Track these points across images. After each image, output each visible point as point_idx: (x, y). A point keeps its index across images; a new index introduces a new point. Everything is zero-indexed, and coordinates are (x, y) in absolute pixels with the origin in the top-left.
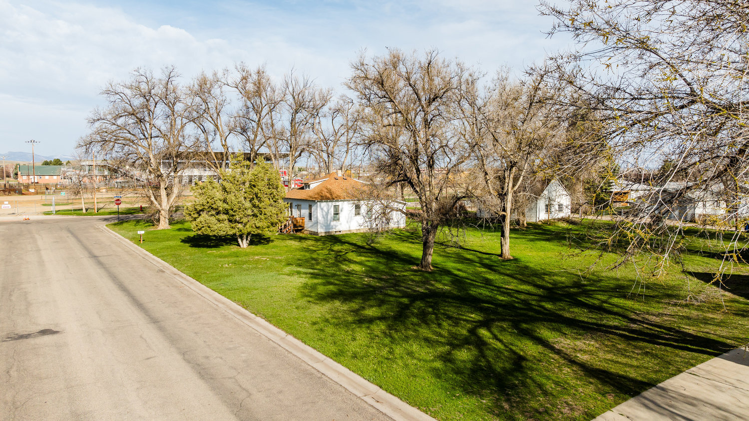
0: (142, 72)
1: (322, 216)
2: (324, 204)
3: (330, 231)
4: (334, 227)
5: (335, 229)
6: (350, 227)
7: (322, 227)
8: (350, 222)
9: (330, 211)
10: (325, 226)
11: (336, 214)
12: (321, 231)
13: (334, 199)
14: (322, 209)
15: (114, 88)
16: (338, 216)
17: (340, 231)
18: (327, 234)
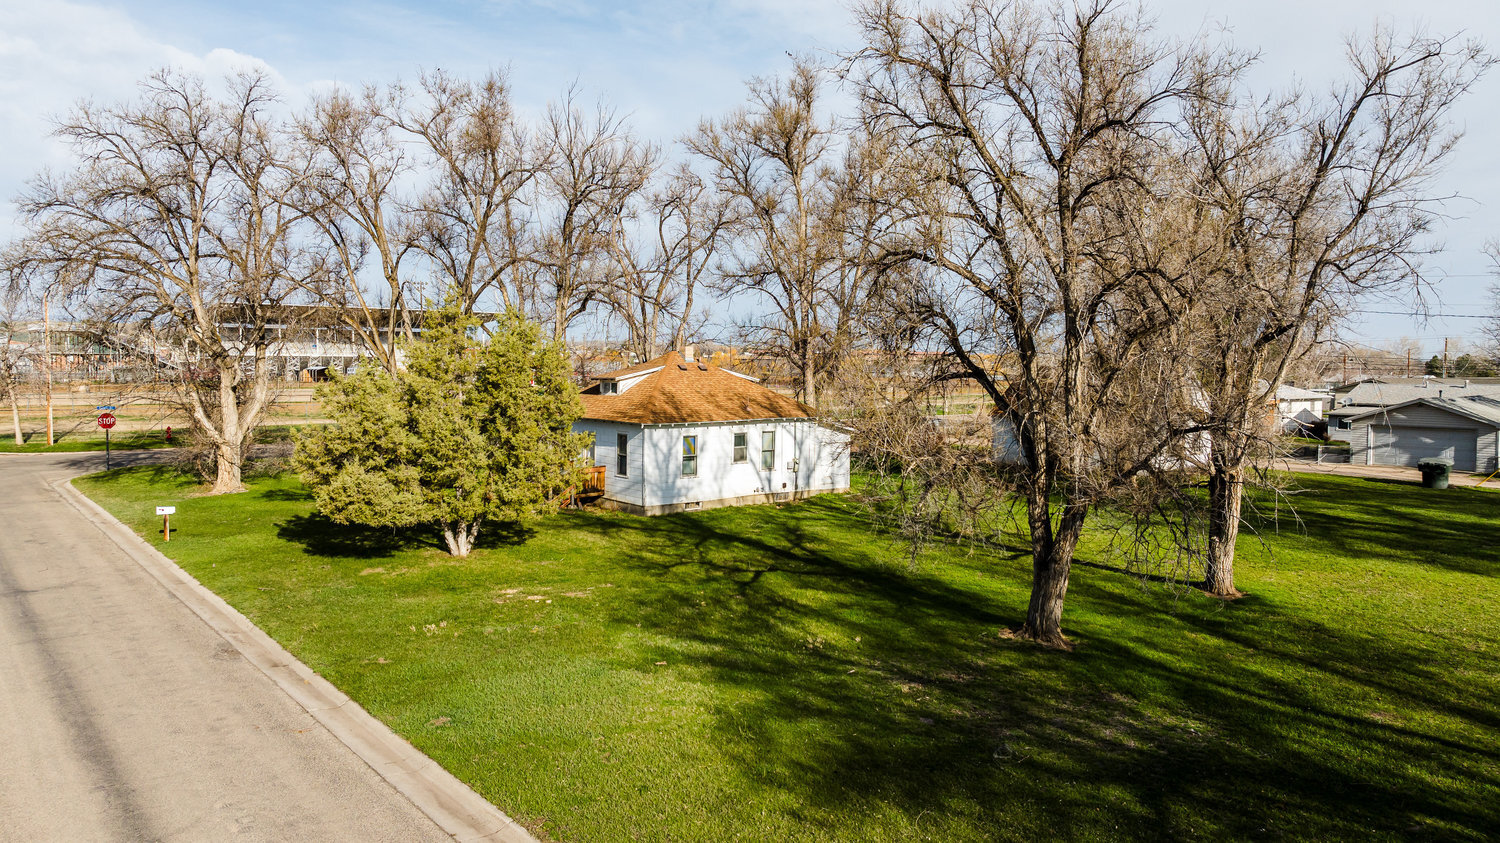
0: (172, 81)
1: (654, 464)
2: (659, 434)
3: (675, 502)
4: (683, 491)
5: (686, 496)
6: (720, 491)
7: (654, 493)
8: (722, 478)
9: (673, 451)
10: (662, 490)
11: (690, 458)
12: (653, 503)
13: (685, 420)
14: (655, 446)
15: (95, 121)
16: (692, 463)
17: (698, 503)
18: (667, 512)
